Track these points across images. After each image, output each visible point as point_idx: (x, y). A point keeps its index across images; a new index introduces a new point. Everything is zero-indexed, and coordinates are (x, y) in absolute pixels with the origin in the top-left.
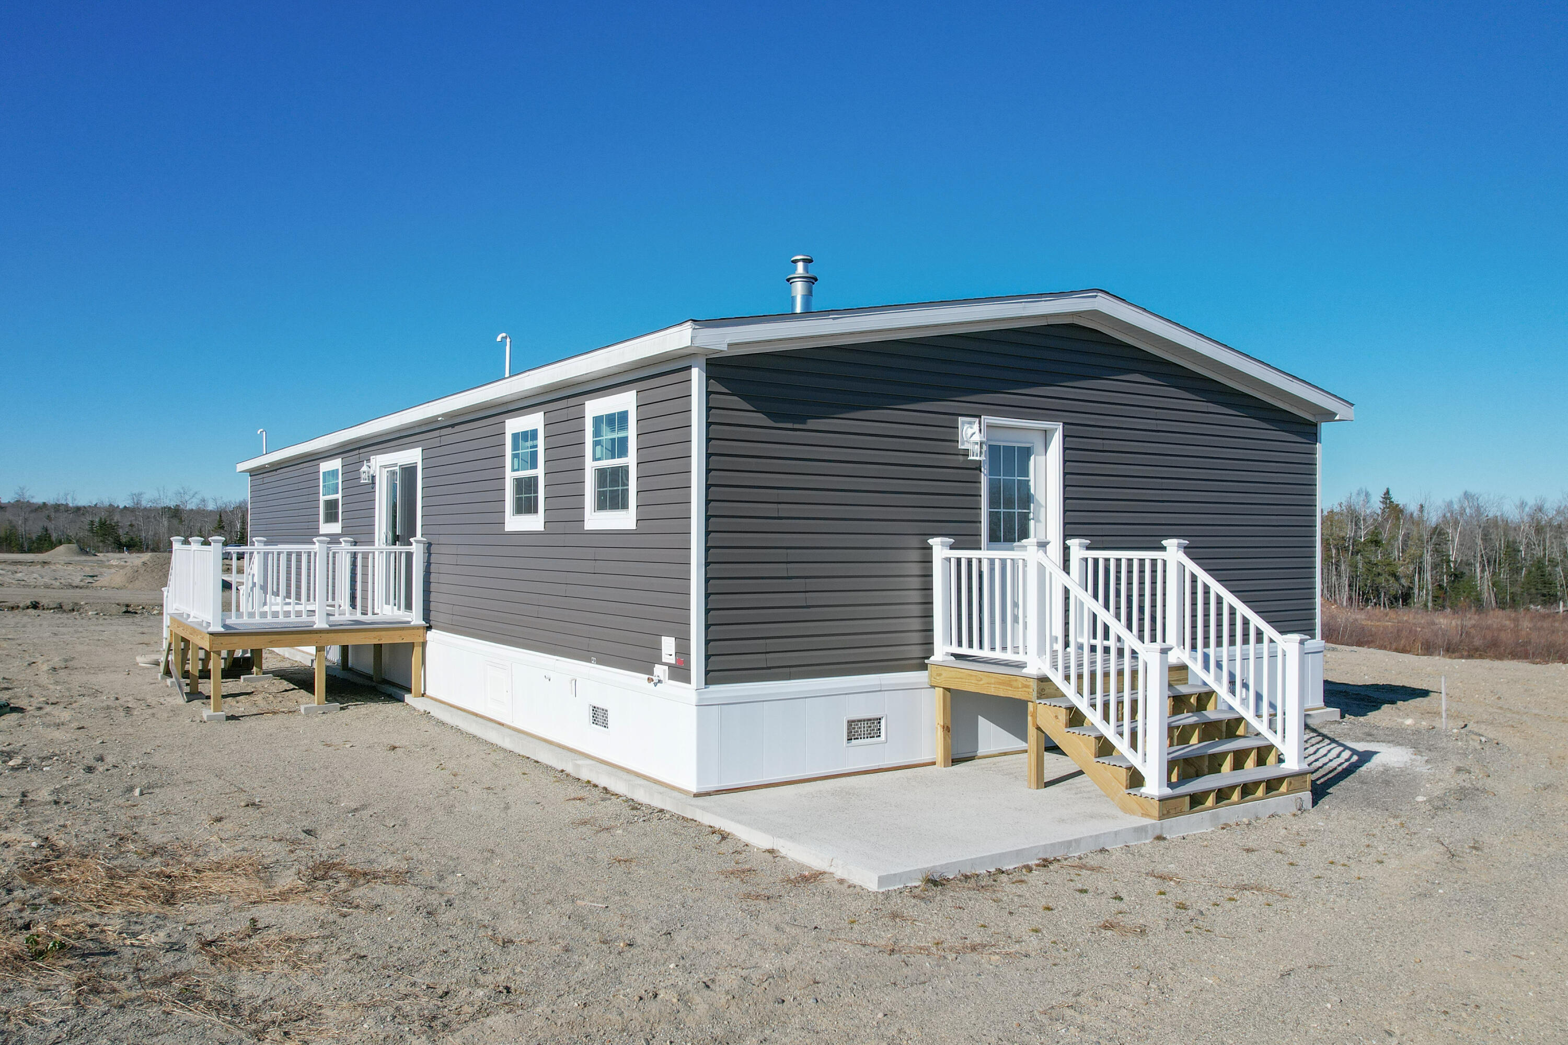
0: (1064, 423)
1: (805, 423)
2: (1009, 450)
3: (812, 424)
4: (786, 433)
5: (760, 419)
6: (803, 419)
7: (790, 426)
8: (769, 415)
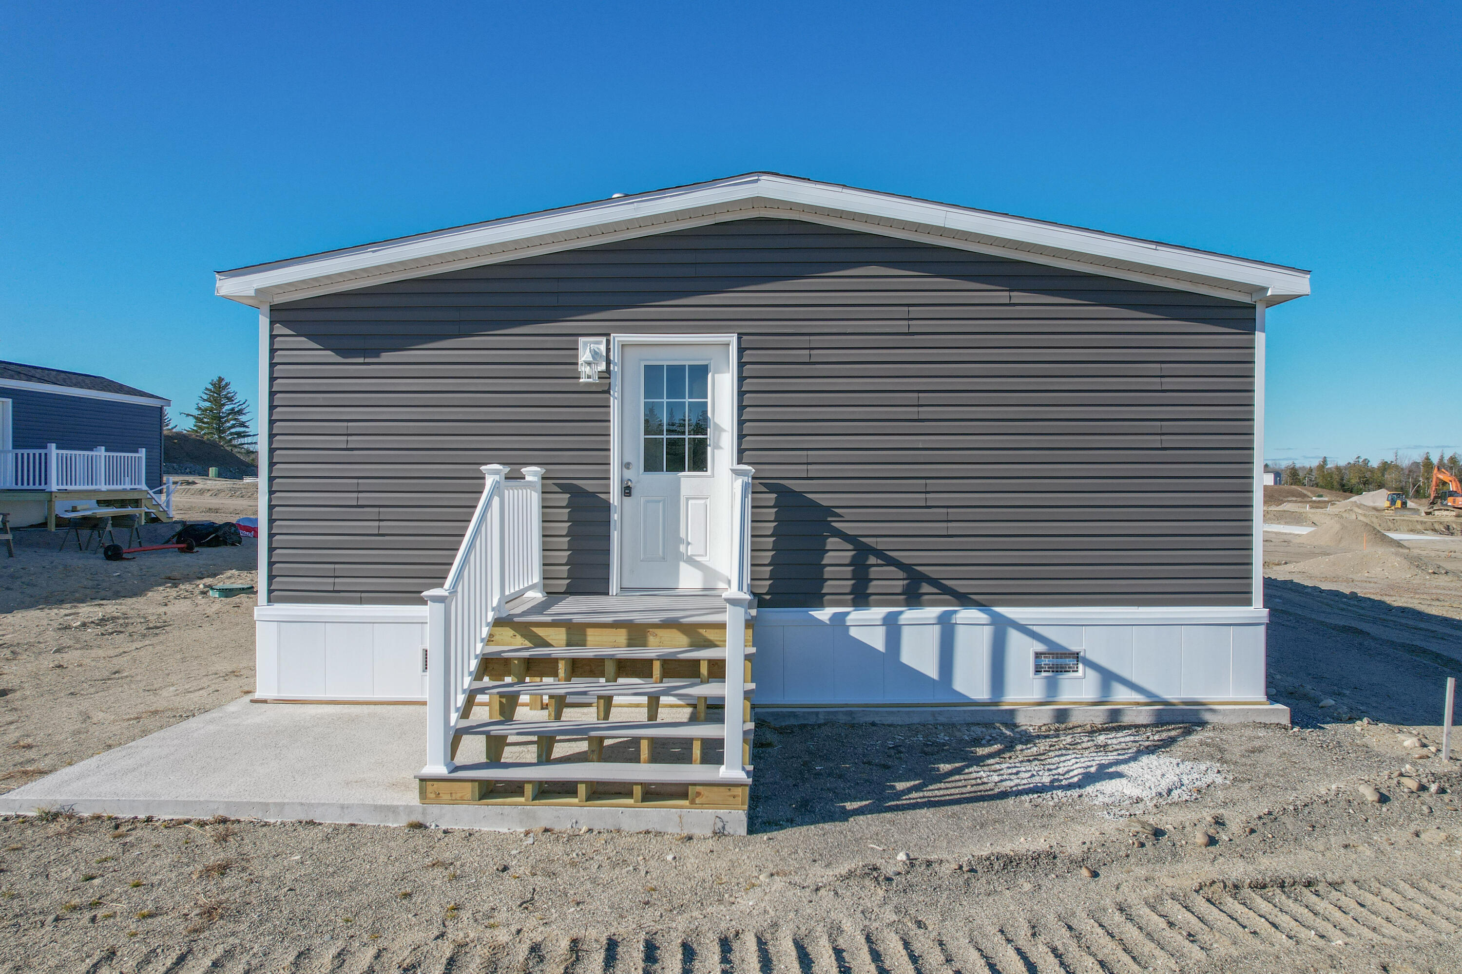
0: (739, 334)
1: (378, 356)
2: (676, 371)
3: (386, 357)
4: (357, 366)
5: (329, 355)
6: (376, 352)
7: (361, 360)
8: (338, 351)
